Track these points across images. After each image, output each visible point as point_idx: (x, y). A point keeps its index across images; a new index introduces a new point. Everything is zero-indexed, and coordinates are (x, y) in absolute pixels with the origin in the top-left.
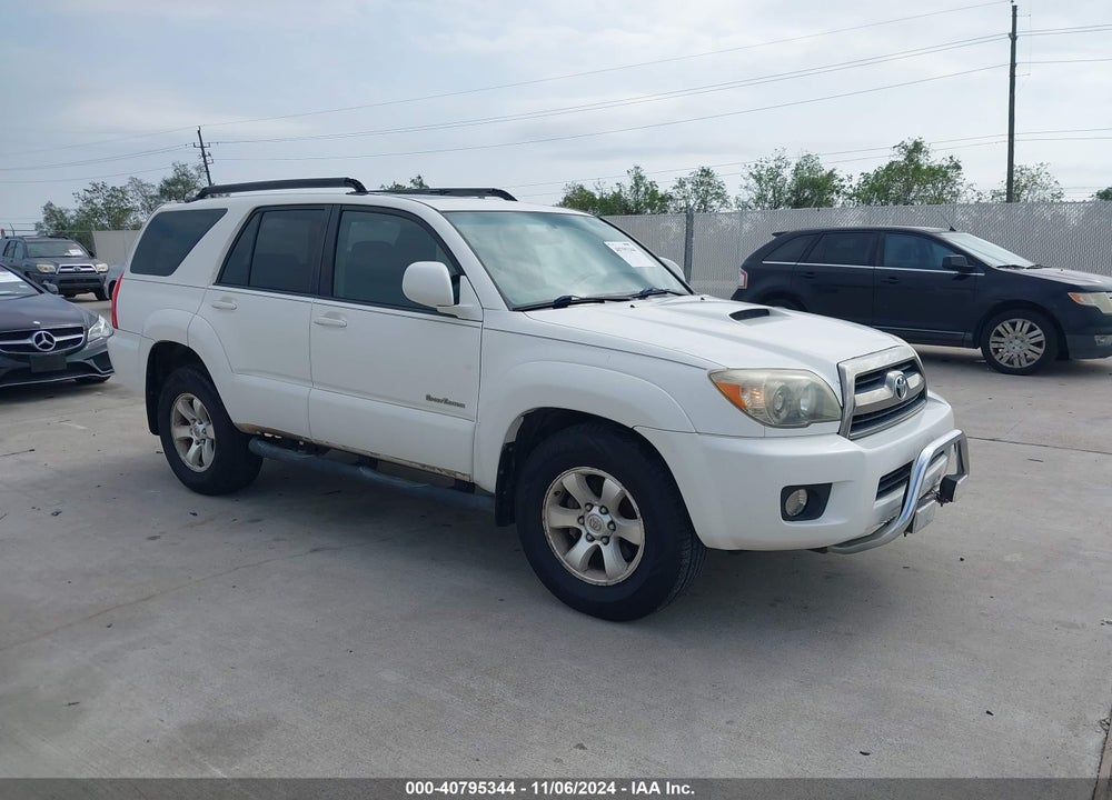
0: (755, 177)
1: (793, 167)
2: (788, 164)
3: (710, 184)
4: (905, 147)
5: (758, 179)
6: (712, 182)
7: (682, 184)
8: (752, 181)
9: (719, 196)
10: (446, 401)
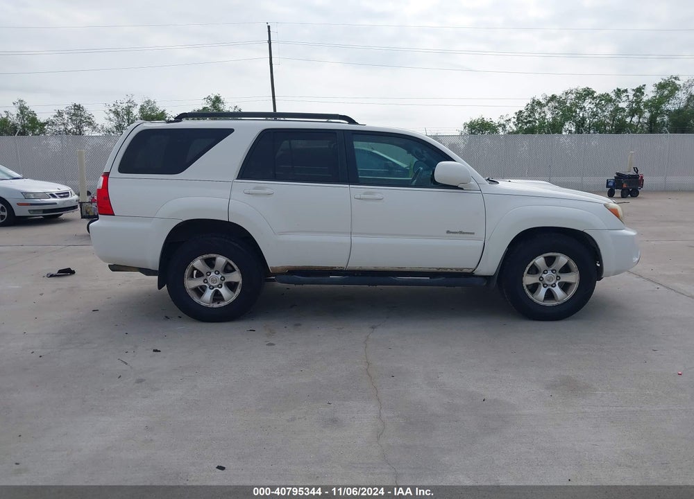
0: (114, 112)
1: (139, 107)
2: (136, 105)
3: (81, 116)
4: (210, 99)
5: (117, 113)
6: (82, 113)
7: (60, 114)
8: (112, 115)
9: (90, 124)
10: (461, 232)
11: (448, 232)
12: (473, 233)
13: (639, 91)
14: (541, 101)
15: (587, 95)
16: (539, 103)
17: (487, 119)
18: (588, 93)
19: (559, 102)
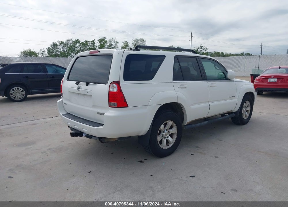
10: (232, 97)
11: (230, 97)
12: (234, 97)
13: (93, 41)
14: (57, 43)
15: (77, 42)
16: (56, 45)
17: (32, 50)
18: (77, 41)
19: (65, 44)
